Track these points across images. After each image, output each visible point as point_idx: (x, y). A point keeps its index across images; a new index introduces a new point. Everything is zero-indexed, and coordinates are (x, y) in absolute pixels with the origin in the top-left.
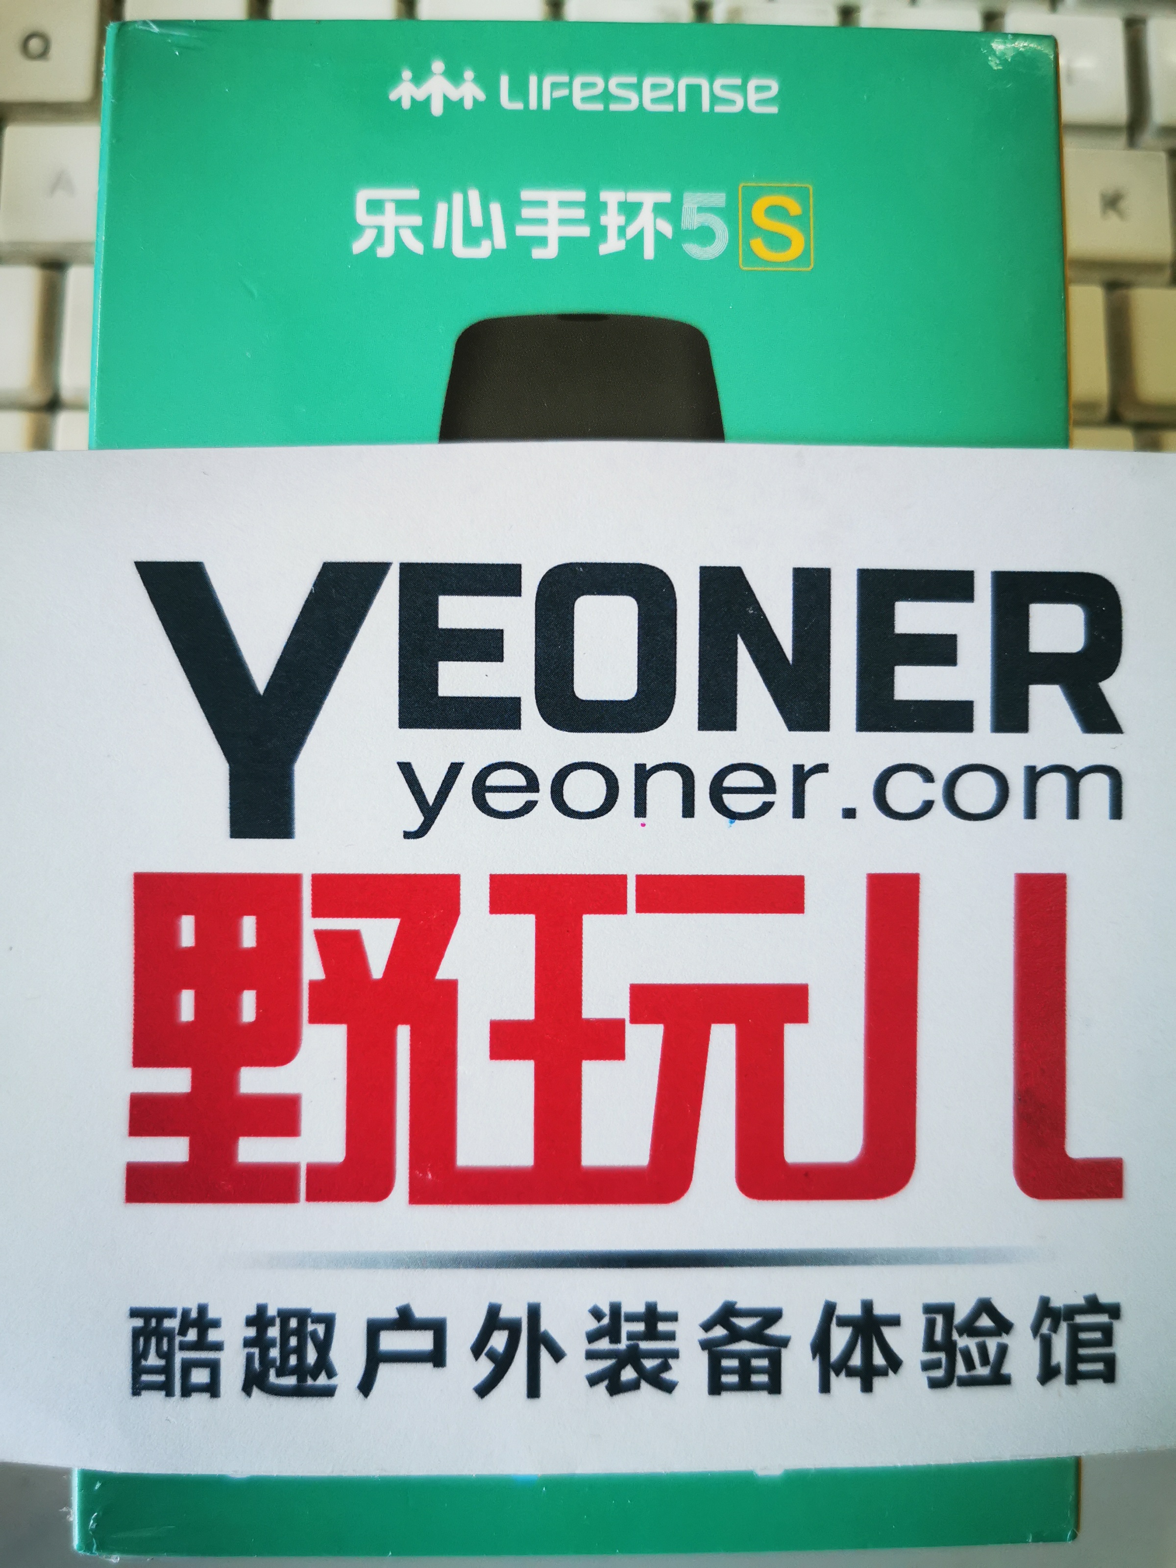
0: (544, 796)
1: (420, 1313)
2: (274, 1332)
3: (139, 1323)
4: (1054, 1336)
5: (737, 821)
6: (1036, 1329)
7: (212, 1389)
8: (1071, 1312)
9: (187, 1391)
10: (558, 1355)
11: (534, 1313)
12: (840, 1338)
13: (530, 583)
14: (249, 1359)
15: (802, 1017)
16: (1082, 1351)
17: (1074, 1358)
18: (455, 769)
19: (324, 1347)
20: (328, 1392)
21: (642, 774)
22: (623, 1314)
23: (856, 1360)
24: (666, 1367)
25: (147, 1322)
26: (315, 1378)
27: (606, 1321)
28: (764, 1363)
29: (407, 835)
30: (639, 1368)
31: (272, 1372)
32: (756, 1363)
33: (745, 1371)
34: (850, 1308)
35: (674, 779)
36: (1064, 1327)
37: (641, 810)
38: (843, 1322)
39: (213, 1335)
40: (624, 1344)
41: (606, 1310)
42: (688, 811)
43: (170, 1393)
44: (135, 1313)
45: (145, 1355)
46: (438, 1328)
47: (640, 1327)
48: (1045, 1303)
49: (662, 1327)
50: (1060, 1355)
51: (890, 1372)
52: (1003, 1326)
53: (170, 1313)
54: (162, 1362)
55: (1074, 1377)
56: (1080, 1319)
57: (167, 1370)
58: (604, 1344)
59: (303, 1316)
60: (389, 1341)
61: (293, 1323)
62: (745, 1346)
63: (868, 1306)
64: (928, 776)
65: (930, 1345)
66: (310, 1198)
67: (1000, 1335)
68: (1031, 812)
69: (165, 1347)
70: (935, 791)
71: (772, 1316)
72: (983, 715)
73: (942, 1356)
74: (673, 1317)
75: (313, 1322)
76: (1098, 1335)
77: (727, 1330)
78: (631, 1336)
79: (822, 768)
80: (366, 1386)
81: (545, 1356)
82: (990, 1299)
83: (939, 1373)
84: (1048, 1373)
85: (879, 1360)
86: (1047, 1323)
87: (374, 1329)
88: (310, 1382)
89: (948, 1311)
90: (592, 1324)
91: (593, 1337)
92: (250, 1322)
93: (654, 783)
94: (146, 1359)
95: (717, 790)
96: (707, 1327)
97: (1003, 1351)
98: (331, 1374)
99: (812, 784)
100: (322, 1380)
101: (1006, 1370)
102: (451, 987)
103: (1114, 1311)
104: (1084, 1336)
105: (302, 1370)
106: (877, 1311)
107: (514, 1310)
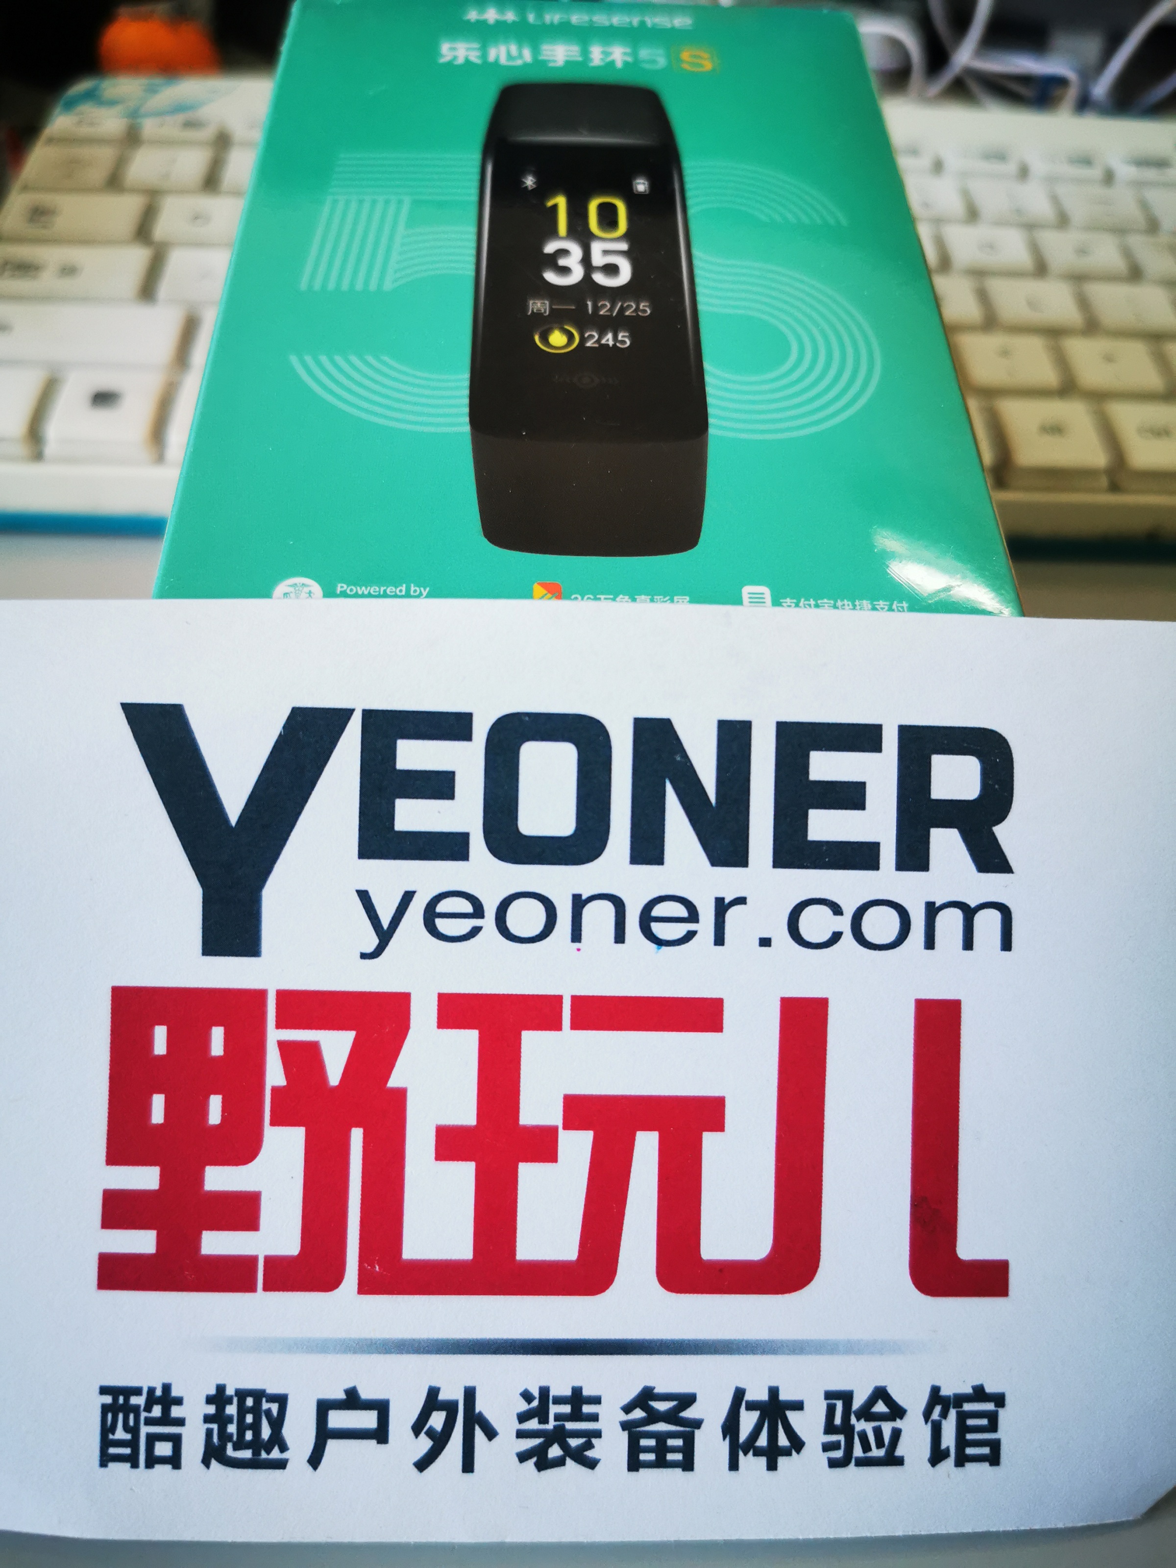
0: (489, 922)
1: (365, 1394)
2: (231, 1410)
3: (108, 1399)
4: (944, 1422)
5: (664, 948)
6: (927, 1414)
7: (175, 1461)
8: (959, 1400)
9: (152, 1461)
10: (491, 1434)
11: (470, 1394)
12: (748, 1420)
13: (481, 730)
14: (209, 1433)
15: (719, 1126)
16: (969, 1436)
17: (961, 1443)
18: (408, 897)
19: (277, 1424)
20: (281, 1465)
21: (579, 903)
22: (551, 1398)
23: (763, 1441)
24: (589, 1446)
25: (115, 1400)
26: (268, 1452)
27: (535, 1403)
28: (679, 1442)
29: (364, 956)
30: (564, 1446)
31: (230, 1446)
32: (671, 1442)
33: (661, 1449)
34: (758, 1393)
35: (608, 908)
36: (953, 1413)
37: (576, 936)
38: (752, 1406)
39: (176, 1412)
40: (551, 1425)
41: (536, 1393)
42: (620, 937)
43: (135, 1465)
44: (104, 1390)
45: (113, 1429)
46: (382, 1408)
47: (566, 1409)
48: (935, 1390)
49: (587, 1409)
50: (949, 1439)
51: (794, 1453)
52: (897, 1412)
53: (137, 1391)
54: (128, 1437)
55: (961, 1461)
56: (968, 1407)
57: (133, 1444)
58: (533, 1424)
59: (259, 1395)
60: (337, 1419)
61: (250, 1402)
62: (661, 1427)
63: (774, 1392)
64: (837, 910)
65: (830, 1428)
66: (266, 1289)
67: (895, 1420)
68: (930, 944)
69: (131, 1423)
70: (844, 924)
71: (687, 1400)
72: (888, 855)
73: (841, 1438)
74: (596, 1400)
75: (267, 1401)
76: (984, 1422)
77: (646, 1412)
78: (558, 1417)
79: (741, 901)
80: (315, 1460)
81: (479, 1434)
82: (885, 1387)
83: (838, 1454)
84: (937, 1456)
85: (783, 1440)
86: (938, 1410)
87: (324, 1408)
88: (264, 1455)
89: (847, 1397)
90: (523, 1406)
91: (523, 1417)
92: (210, 1400)
93: (589, 912)
94: (113, 1434)
95: (646, 919)
96: (627, 1409)
97: (896, 1434)
98: (283, 1448)
99: (732, 914)
100: (275, 1454)
101: (899, 1452)
102: (401, 1095)
103: (999, 1400)
104: (971, 1422)
105: (257, 1445)
106: (783, 1396)
107: (452, 1392)
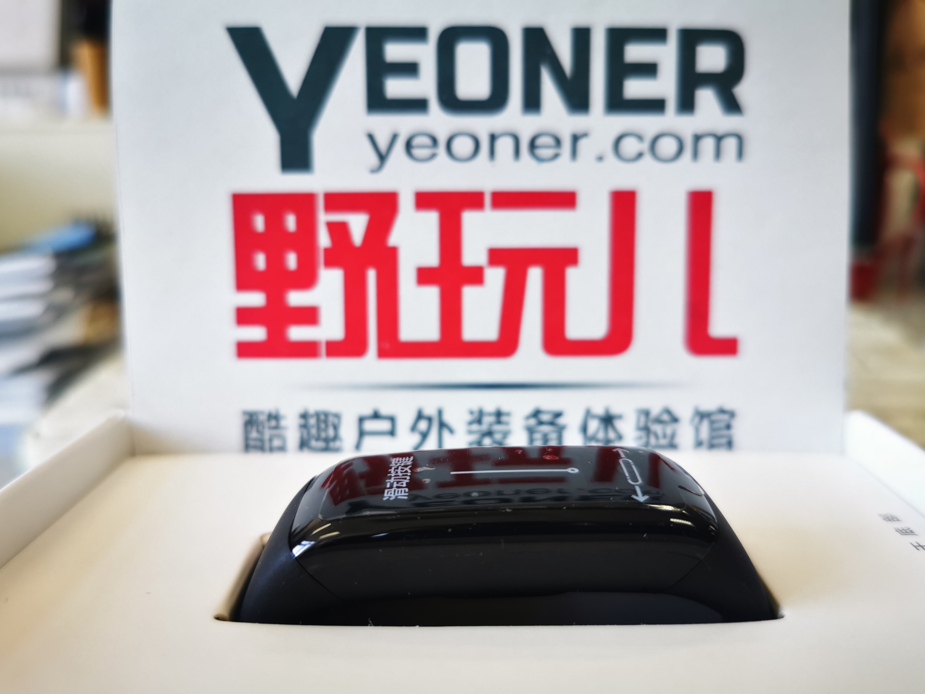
0: (441, 150)
1: (384, 411)
2: (312, 421)
3: (246, 418)
4: (701, 426)
5: (543, 163)
6: (692, 421)
7: (284, 449)
8: (711, 414)
9: (273, 449)
10: (451, 431)
11: (440, 413)
12: (593, 425)
13: (433, 36)
14: (301, 433)
15: (575, 263)
16: (715, 433)
17: (711, 437)
18: (395, 137)
19: (336, 428)
21: (493, 138)
22: (484, 413)
25: (249, 418)
26: (334, 443)
27: (476, 416)
28: (554, 436)
29: (371, 171)
30: (492, 440)
31: (313, 440)
32: (551, 436)
33: (545, 439)
34: (599, 410)
35: (510, 141)
36: (707, 421)
37: (492, 158)
38: (595, 417)
39: (282, 423)
40: (485, 427)
41: (476, 411)
42: (517, 156)
43: (264, 451)
44: (245, 413)
45: (250, 433)
46: (392, 419)
47: (493, 419)
48: (698, 409)
49: (504, 419)
50: (704, 435)
52: (675, 420)
53: (260, 413)
54: (259, 436)
57: (261, 440)
58: (475, 427)
59: (326, 414)
60: (370, 425)
61: (322, 418)
62: (545, 428)
63: (608, 409)
64: (640, 140)
65: (638, 428)
66: (328, 356)
67: (673, 425)
68: (695, 158)
69: (260, 429)
70: (645, 146)
71: (558, 415)
72: (672, 104)
74: (509, 414)
75: (330, 417)
76: (724, 425)
77: (537, 420)
78: (489, 423)
79: (586, 134)
80: (358, 446)
82: (670, 406)
84: (699, 444)
86: (698, 419)
87: (361, 420)
89: (648, 412)
90: (470, 418)
91: (470, 423)
92: (300, 417)
93: (499, 143)
94: (251, 435)
95: (533, 145)
96: (527, 419)
97: (674, 432)
98: (340, 440)
99: (581, 144)
100: (337, 445)
101: (675, 441)
102: (395, 250)
103: (732, 414)
104: (717, 425)
105: (327, 440)
106: (613, 413)
107: (430, 411)
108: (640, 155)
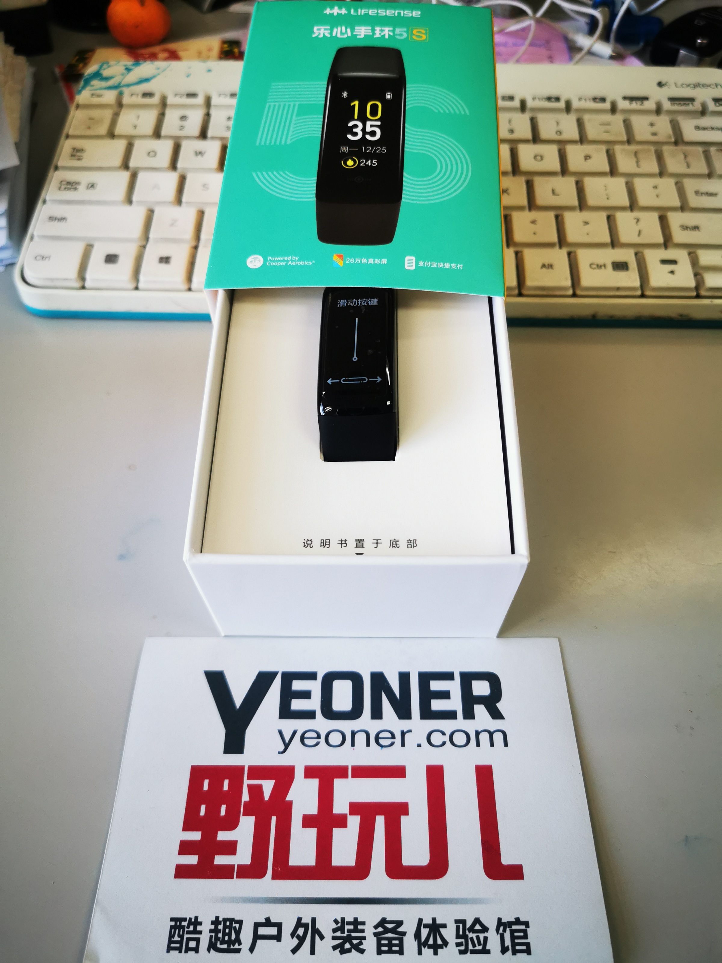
0: (322, 740)
1: (273, 920)
2: (221, 927)
3: (173, 923)
4: (505, 934)
5: (383, 748)
6: (497, 930)
7: (196, 950)
8: (510, 924)
9: (188, 949)
10: (322, 937)
11: (314, 920)
12: (425, 932)
13: (320, 677)
14: (211, 937)
15: (406, 814)
16: (517, 941)
17: (514, 944)
18: (295, 732)
19: (238, 933)
20: (238, 951)
22: (345, 922)
23: (431, 942)
24: (361, 943)
25: (176, 923)
26: (234, 946)
27: (339, 925)
28: (397, 942)
29: (279, 753)
30: (351, 944)
31: (219, 943)
32: (394, 942)
33: (390, 945)
34: (428, 921)
35: (364, 735)
36: (508, 930)
38: (426, 926)
39: (199, 928)
40: (346, 934)
41: (340, 920)
42: (368, 745)
43: (180, 952)
44: (172, 919)
45: (173, 936)
46: (279, 926)
47: (351, 927)
48: (500, 919)
49: (360, 927)
50: (508, 942)
51: (444, 947)
52: (485, 929)
53: (185, 920)
54: (179, 939)
55: (515, 952)
56: (514, 927)
57: (181, 942)
58: (338, 934)
59: (232, 920)
60: (262, 931)
61: (228, 923)
62: (390, 935)
63: (434, 920)
65: (458, 936)
66: (237, 877)
67: (484, 933)
68: (478, 745)
69: (181, 933)
70: (446, 738)
71: (400, 923)
73: (463, 940)
74: (363, 923)
75: (235, 923)
76: (522, 934)
77: (384, 929)
78: (349, 931)
79: (410, 731)
80: (252, 949)
81: (317, 938)
82: (479, 918)
83: (463, 948)
84: (504, 950)
85: (439, 942)
86: (502, 928)
87: (257, 925)
88: (232, 947)
89: (464, 922)
90: (334, 926)
91: (334, 931)
92: (213, 923)
93: (357, 736)
94: (173, 938)
95: (377, 738)
96: (376, 927)
97: (486, 939)
98: (240, 944)
99: (407, 736)
100: (237, 946)
101: (488, 948)
102: (290, 804)
103: (527, 924)
104: (516, 934)
105: (230, 942)
106: (438, 922)
107: (306, 920)
108: (444, 743)
